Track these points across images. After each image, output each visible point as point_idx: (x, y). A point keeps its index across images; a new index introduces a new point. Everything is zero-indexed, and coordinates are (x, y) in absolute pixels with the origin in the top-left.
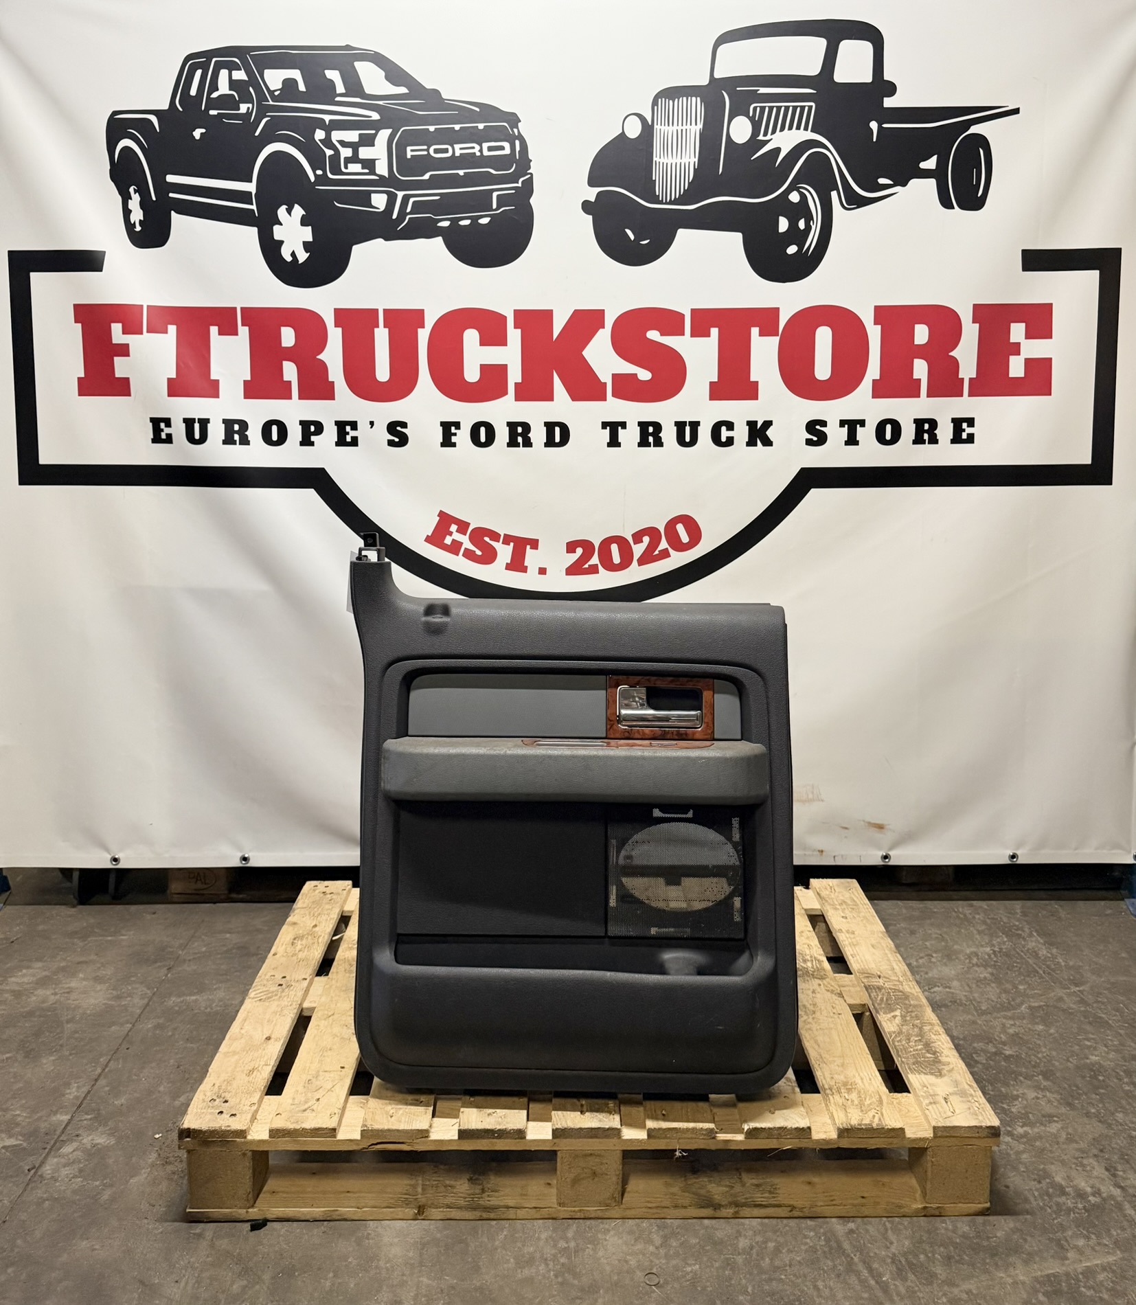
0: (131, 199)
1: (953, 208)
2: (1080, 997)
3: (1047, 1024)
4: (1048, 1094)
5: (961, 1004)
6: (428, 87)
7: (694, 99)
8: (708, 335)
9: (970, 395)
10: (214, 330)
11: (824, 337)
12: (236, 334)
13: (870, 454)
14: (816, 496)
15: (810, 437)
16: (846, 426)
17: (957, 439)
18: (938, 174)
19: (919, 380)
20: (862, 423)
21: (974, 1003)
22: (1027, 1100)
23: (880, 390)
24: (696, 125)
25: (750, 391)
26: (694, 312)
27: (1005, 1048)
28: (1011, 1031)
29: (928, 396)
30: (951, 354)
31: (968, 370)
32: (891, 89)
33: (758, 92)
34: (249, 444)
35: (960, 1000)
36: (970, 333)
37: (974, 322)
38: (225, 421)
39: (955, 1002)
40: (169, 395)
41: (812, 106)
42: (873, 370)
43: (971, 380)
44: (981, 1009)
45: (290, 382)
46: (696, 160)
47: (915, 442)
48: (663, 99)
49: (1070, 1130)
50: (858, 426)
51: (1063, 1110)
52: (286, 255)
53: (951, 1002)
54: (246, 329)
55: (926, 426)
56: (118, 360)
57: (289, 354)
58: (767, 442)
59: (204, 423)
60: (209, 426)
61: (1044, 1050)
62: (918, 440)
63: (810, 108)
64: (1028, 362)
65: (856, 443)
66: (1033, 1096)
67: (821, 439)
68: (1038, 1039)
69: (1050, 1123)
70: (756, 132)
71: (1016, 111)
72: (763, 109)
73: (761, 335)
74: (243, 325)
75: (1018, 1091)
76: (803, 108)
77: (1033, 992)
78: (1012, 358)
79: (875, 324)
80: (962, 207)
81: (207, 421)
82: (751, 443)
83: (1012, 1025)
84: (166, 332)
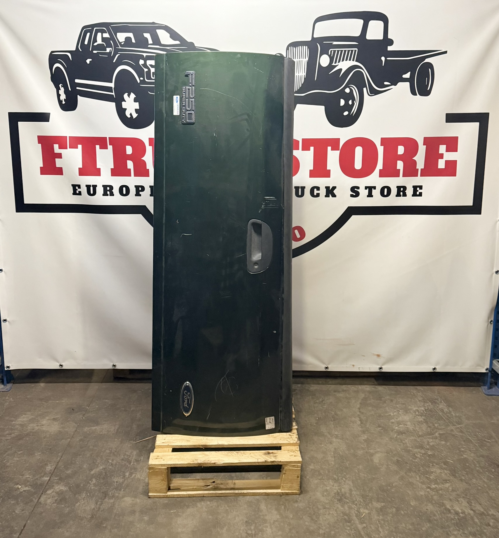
0: (60, 90)
1: (416, 95)
2: (460, 430)
3: (446, 441)
4: (445, 471)
5: (411, 432)
6: (189, 41)
7: (305, 47)
8: (309, 150)
9: (421, 176)
10: (98, 147)
11: (359, 151)
12: (107, 149)
13: (377, 201)
14: (354, 219)
15: (352, 193)
16: (368, 189)
17: (415, 195)
18: (410, 80)
19: (399, 170)
20: (375, 188)
21: (416, 432)
22: (436, 473)
23: (382, 174)
24: (305, 58)
25: (327, 174)
26: (303, 140)
27: (428, 451)
28: (431, 444)
29: (403, 176)
30: (413, 158)
31: (420, 165)
32: (391, 42)
33: (333, 44)
34: (114, 196)
35: (411, 430)
36: (422, 149)
37: (424, 145)
38: (103, 186)
39: (409, 431)
40: (79, 175)
41: (356, 50)
42: (380, 165)
43: (421, 169)
44: (419, 435)
45: (130, 169)
46: (305, 74)
47: (397, 196)
48: (291, 47)
49: (454, 486)
50: (373, 189)
51: (452, 478)
52: (128, 114)
53: (406, 431)
54: (111, 146)
55: (402, 189)
56: (57, 160)
57: (130, 157)
58: (334, 196)
59: (95, 187)
60: (97, 188)
61: (444, 452)
62: (398, 195)
63: (355, 51)
64: (447, 162)
65: (372, 196)
66: (439, 472)
67: (357, 194)
68: (443, 448)
69: (446, 483)
70: (331, 61)
71: (445, 52)
72: (335, 51)
73: (332, 150)
74: (110, 145)
75: (433, 469)
76: (352, 51)
77: (441, 427)
78: (440, 160)
79: (381, 145)
80: (420, 95)
81: (96, 186)
82: (327, 196)
83: (432, 441)
84: (77, 148)
